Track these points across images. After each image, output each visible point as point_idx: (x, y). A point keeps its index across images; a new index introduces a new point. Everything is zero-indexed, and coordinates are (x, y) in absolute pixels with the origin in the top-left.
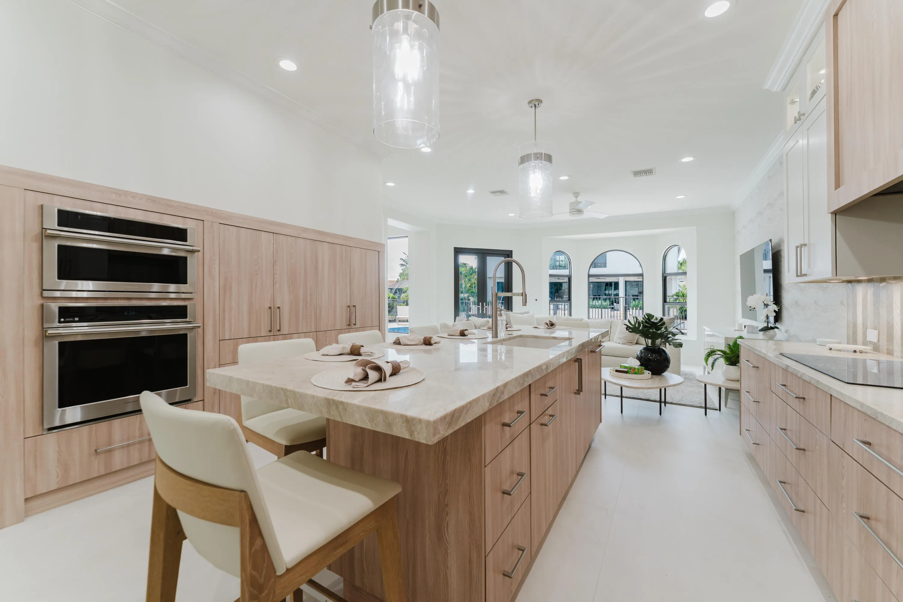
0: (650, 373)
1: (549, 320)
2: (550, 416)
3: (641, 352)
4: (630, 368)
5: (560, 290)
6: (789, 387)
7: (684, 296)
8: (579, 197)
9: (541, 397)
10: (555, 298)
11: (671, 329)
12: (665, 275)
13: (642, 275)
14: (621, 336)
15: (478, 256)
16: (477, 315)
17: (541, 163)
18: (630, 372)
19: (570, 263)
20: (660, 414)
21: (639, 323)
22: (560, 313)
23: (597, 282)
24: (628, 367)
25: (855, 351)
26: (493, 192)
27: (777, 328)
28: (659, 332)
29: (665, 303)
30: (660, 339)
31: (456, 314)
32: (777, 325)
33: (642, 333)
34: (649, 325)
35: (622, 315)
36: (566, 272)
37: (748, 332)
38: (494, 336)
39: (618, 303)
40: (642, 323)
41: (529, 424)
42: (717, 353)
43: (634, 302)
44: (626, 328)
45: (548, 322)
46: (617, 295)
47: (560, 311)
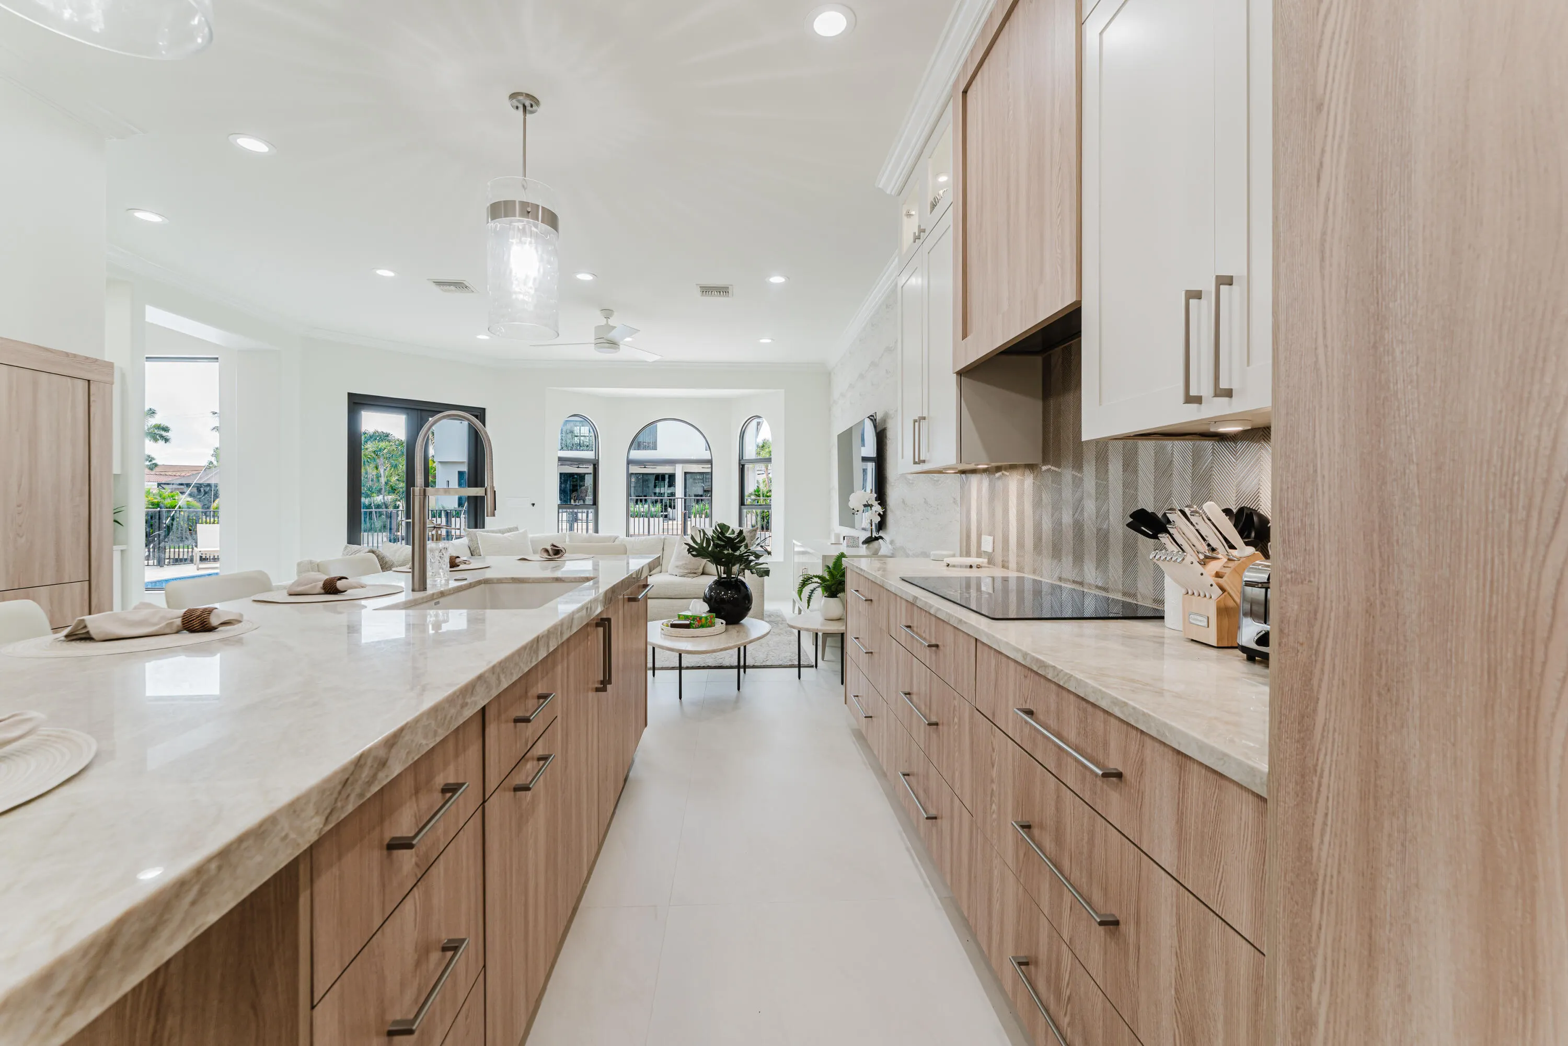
0: (724, 622)
1: (551, 544)
2: (539, 759)
3: (711, 589)
4: (694, 618)
5: (581, 486)
6: (915, 629)
7: (767, 496)
8: (611, 318)
9: (515, 727)
10: (572, 501)
11: (753, 548)
12: (742, 462)
13: (710, 462)
14: (680, 563)
15: (408, 414)
16: (405, 537)
17: (536, 227)
18: (694, 625)
19: (596, 437)
20: (739, 689)
21: (708, 540)
22: (580, 527)
23: (643, 474)
24: (691, 616)
25: (971, 567)
26: (439, 283)
27: (881, 538)
28: (737, 553)
29: (743, 507)
30: (738, 565)
31: (353, 537)
32: (881, 534)
33: (712, 557)
34: (723, 543)
35: (680, 527)
36: (589, 455)
37: (848, 546)
38: (417, 587)
39: (674, 508)
40: (713, 540)
41: (482, 802)
42: (813, 580)
43: (697, 506)
44: (688, 550)
45: (549, 548)
46: (673, 494)
47: (580, 524)
